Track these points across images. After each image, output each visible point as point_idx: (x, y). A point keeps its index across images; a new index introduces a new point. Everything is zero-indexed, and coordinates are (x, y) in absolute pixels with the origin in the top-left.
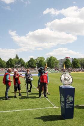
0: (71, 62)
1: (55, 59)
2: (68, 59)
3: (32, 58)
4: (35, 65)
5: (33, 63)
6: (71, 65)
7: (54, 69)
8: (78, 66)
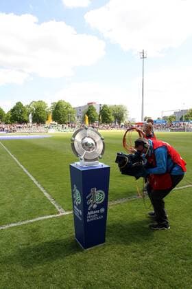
0: (98, 111)
1: (68, 106)
2: (92, 106)
3: (20, 102)
4: (26, 118)
5: (22, 112)
6: (97, 118)
7: (65, 126)
8: (110, 120)
